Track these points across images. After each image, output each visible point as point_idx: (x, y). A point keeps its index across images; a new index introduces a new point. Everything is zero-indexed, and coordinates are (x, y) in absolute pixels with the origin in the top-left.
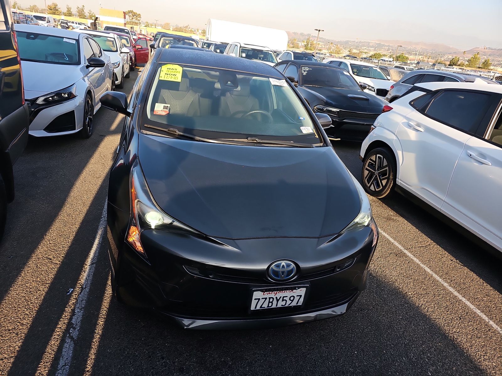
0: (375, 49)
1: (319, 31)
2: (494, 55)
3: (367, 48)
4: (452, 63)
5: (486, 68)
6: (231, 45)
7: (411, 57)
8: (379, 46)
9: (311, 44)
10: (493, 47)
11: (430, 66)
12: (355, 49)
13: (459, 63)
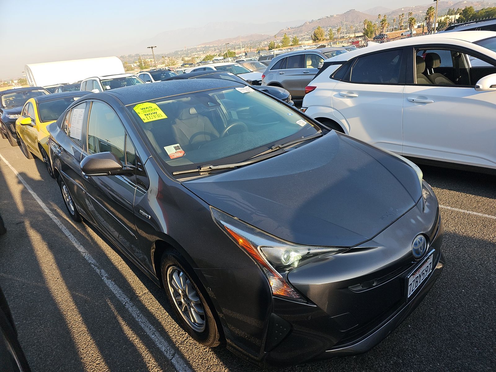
0: (204, 52)
1: (152, 48)
2: (296, 32)
3: (196, 53)
4: (271, 48)
5: (296, 44)
6: (86, 82)
7: (236, 51)
8: (206, 49)
9: (144, 63)
10: (294, 26)
11: (256, 54)
12: (186, 57)
13: (276, 45)
